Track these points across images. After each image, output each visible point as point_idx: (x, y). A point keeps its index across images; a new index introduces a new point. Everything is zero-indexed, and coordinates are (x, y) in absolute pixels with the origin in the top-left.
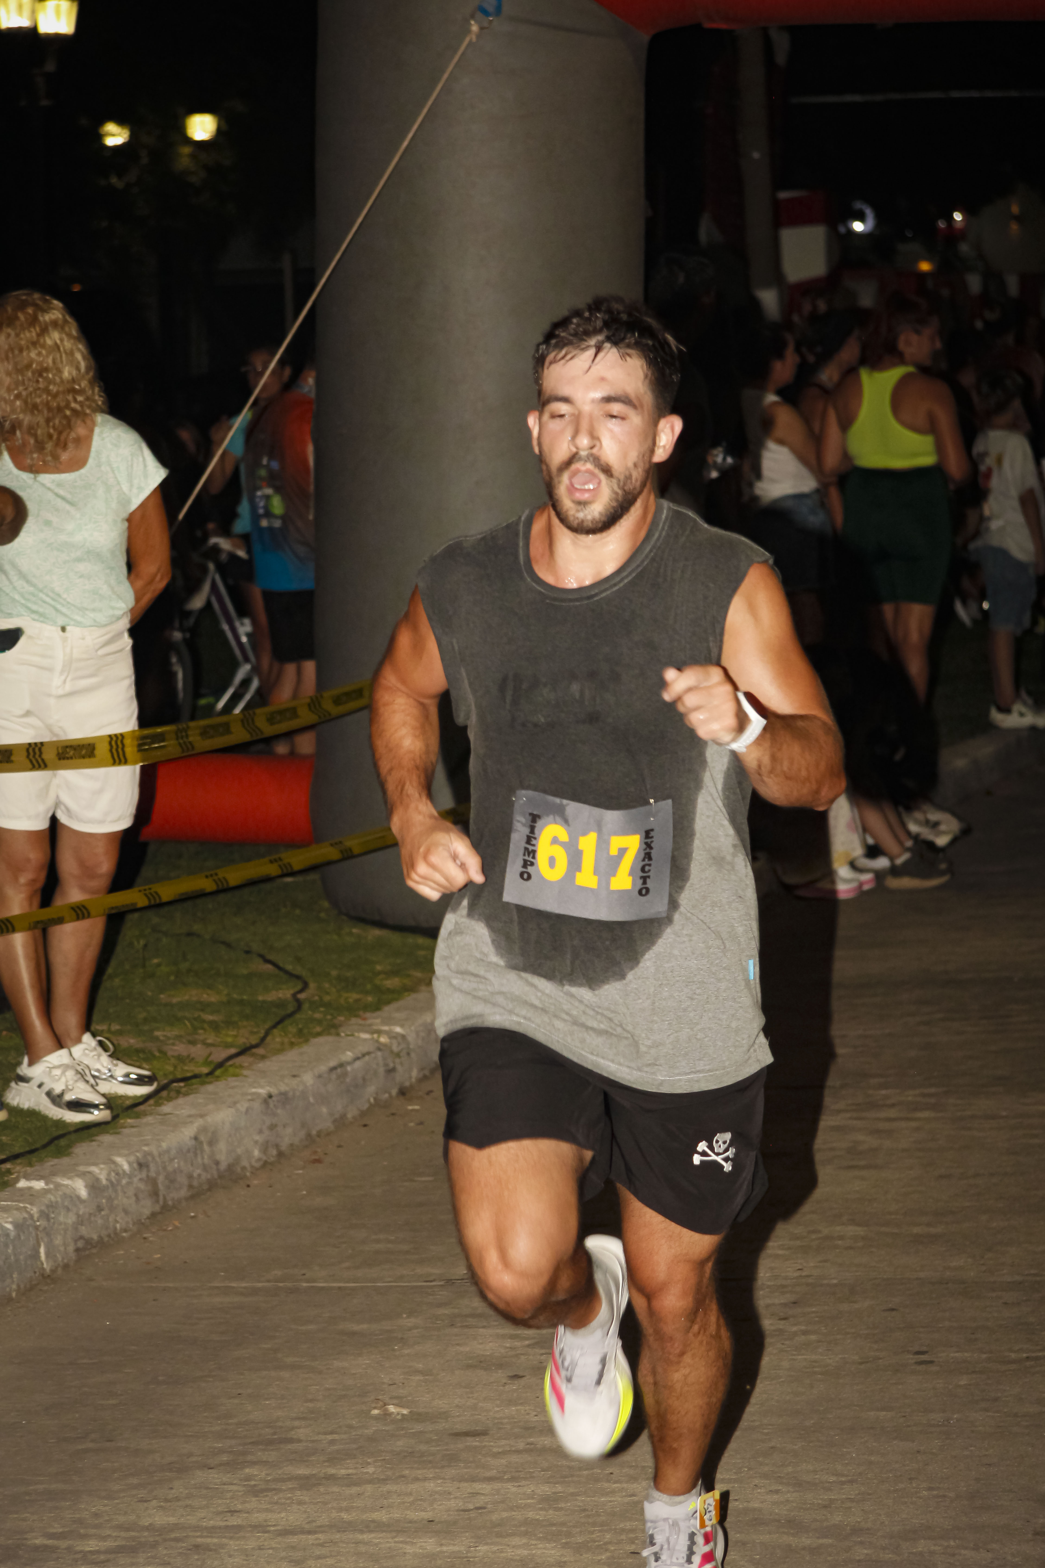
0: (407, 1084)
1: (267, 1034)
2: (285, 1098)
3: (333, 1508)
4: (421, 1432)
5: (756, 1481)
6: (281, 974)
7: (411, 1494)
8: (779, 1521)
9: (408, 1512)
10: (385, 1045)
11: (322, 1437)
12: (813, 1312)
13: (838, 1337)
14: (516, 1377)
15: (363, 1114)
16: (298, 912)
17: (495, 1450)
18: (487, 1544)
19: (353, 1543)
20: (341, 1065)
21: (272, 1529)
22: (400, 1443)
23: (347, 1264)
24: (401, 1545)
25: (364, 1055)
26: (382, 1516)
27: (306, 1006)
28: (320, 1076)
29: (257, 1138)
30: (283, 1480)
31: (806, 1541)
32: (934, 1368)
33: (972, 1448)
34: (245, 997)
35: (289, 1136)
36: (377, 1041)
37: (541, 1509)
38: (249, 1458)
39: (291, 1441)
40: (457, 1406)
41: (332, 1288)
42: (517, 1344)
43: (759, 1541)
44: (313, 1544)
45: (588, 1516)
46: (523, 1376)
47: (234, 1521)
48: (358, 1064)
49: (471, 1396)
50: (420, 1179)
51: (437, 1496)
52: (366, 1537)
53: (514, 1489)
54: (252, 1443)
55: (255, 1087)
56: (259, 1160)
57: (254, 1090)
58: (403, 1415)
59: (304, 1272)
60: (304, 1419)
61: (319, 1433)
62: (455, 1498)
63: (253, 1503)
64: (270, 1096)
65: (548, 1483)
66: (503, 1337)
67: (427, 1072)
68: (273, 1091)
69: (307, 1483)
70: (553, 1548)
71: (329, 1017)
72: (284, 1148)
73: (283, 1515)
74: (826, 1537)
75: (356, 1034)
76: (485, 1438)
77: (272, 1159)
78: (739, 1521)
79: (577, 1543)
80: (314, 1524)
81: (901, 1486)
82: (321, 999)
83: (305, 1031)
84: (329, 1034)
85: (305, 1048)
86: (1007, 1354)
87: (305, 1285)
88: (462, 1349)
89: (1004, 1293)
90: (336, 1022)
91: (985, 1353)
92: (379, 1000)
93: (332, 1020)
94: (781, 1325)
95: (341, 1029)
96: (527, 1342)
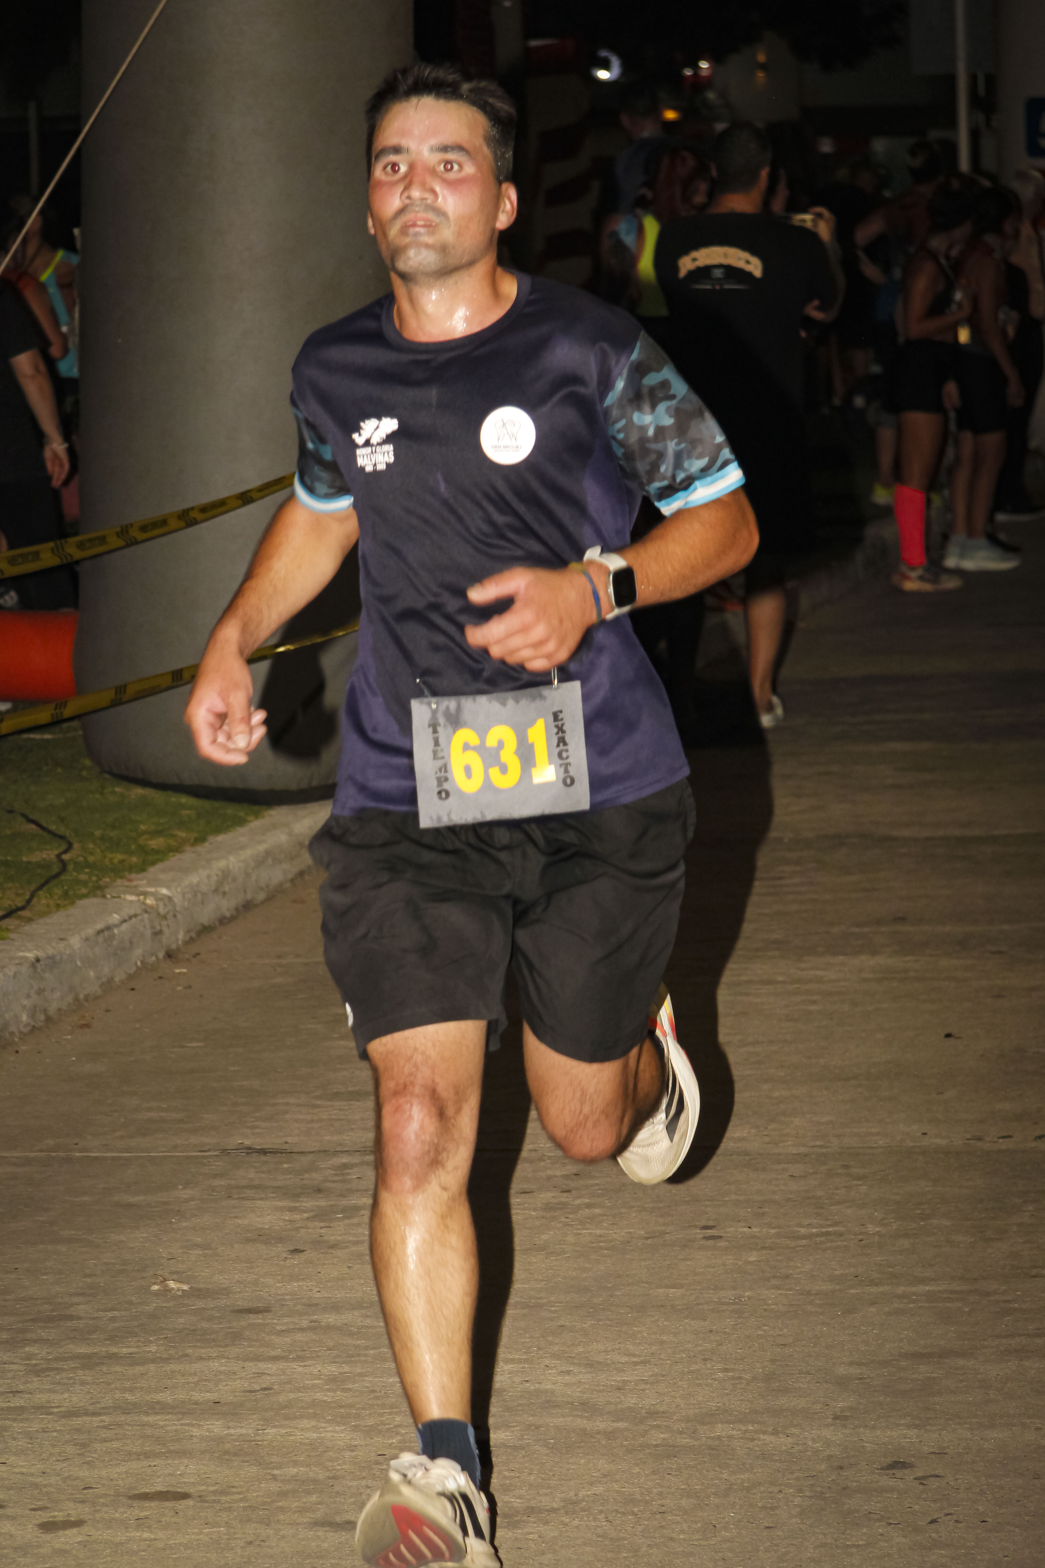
0: (174, 946)
1: (32, 895)
2: (53, 962)
3: (116, 1388)
4: (203, 1309)
5: (547, 1362)
6: (45, 834)
7: (195, 1374)
8: (572, 1403)
9: (194, 1393)
10: (151, 907)
11: (102, 1314)
12: (597, 1184)
13: (623, 1210)
14: (296, 1251)
15: (131, 977)
16: (59, 770)
17: (278, 1328)
18: (275, 1427)
19: (138, 1426)
20: (108, 928)
21: (55, 1410)
22: (182, 1320)
23: (120, 1133)
24: (187, 1428)
25: (130, 918)
26: (166, 1397)
27: (70, 867)
28: (87, 939)
29: (25, 1002)
30: (65, 1359)
31: (600, 1424)
32: (722, 1244)
33: (765, 1328)
34: (9, 858)
35: (57, 1001)
36: (144, 903)
37: (329, 1390)
38: (29, 1336)
39: (70, 1318)
40: (238, 1282)
41: (105, 1158)
42: (297, 1217)
43: (553, 1424)
44: (98, 1427)
45: (377, 1398)
46: (303, 1251)
47: (17, 1402)
48: (125, 927)
49: (251, 1271)
50: (190, 1045)
51: (222, 1377)
52: (151, 1419)
53: (300, 1369)
54: (33, 1320)
55: (23, 951)
56: (28, 1025)
57: (21, 954)
58: (183, 1291)
59: (75, 1141)
60: (83, 1294)
61: (98, 1310)
62: (241, 1378)
63: (35, 1383)
64: (38, 960)
65: (335, 1362)
66: (281, 1209)
67: (193, 935)
68: (41, 954)
69: (89, 1362)
70: (342, 1431)
71: (94, 878)
72: (51, 1012)
73: (66, 1395)
74: (621, 1420)
75: (123, 896)
76: (268, 1316)
77: (40, 1024)
78: (532, 1403)
79: (366, 1426)
80: (98, 1406)
81: (694, 1367)
82: (86, 860)
83: (71, 893)
84: (95, 896)
85: (72, 910)
86: (797, 1229)
87: (77, 1154)
88: (239, 1221)
89: (790, 1165)
90: (102, 883)
91: (774, 1228)
92: (144, 860)
93: (97, 881)
94: (564, 1198)
95: (107, 891)
96: (306, 1215)
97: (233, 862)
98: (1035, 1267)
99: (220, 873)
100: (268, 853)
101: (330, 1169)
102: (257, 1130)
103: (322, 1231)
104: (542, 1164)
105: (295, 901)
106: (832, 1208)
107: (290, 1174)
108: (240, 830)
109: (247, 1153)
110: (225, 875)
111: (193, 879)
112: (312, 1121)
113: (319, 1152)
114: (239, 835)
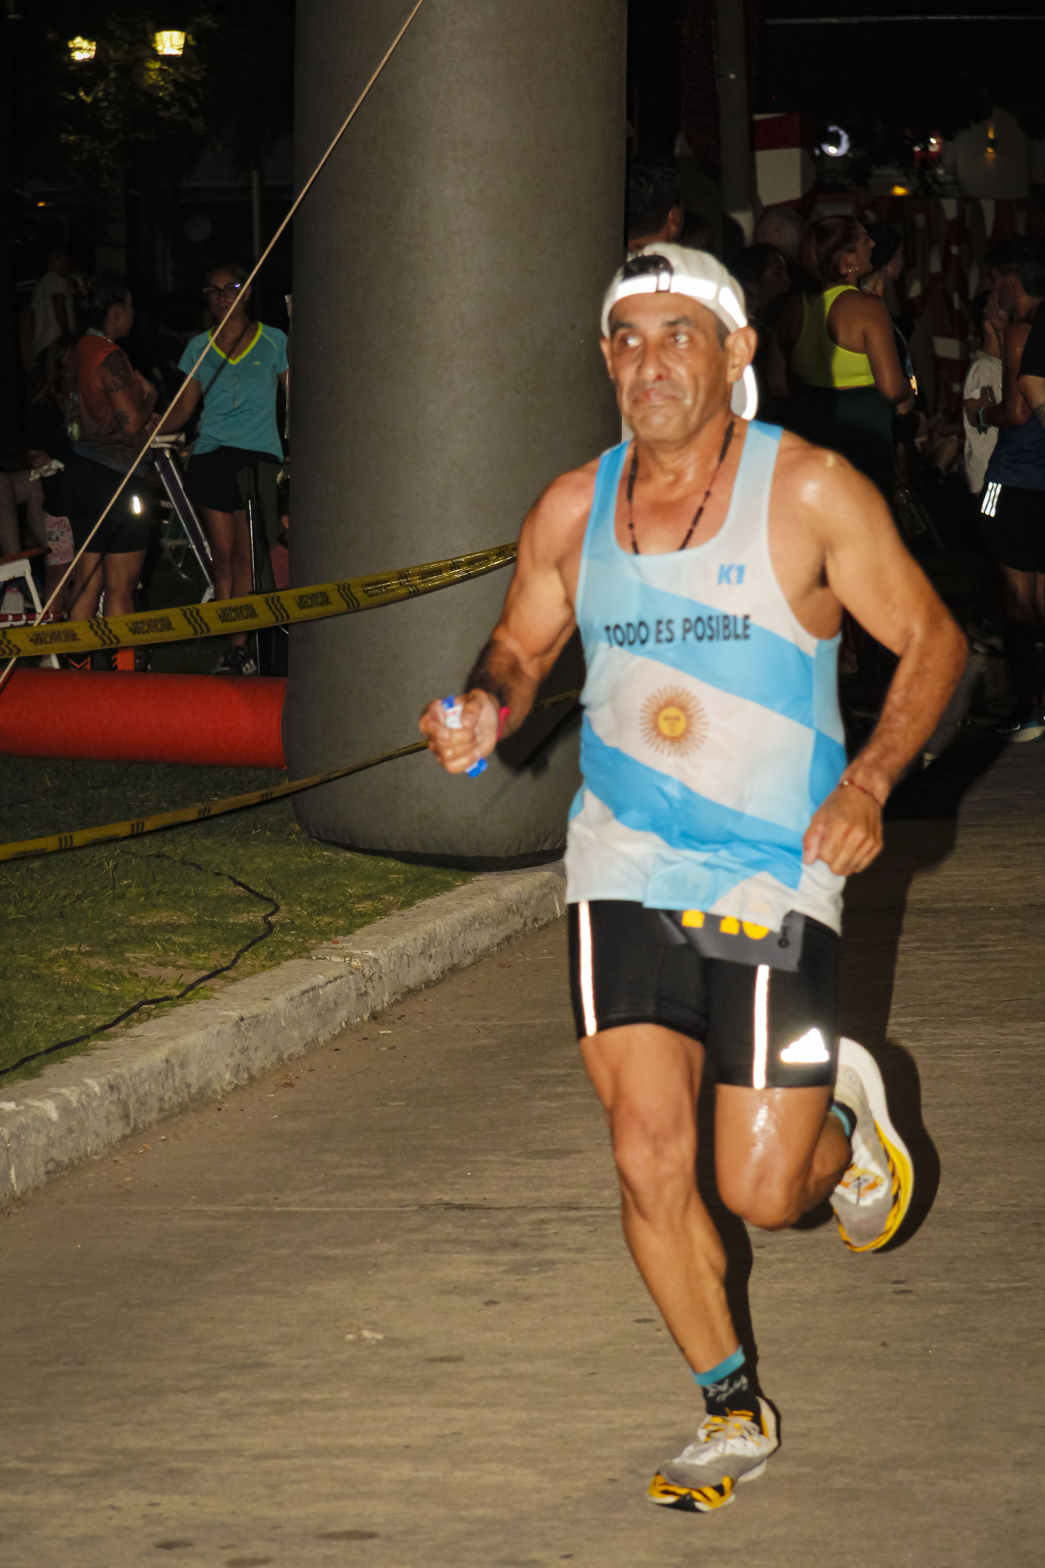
0: (379, 1008)
1: (238, 956)
2: (257, 1021)
3: (308, 1433)
4: (396, 1357)
6: (253, 896)
7: (386, 1419)
9: (384, 1438)
10: (357, 969)
11: (296, 1362)
12: (791, 1239)
13: (816, 1265)
14: (492, 1303)
15: (335, 1038)
16: (268, 834)
17: (471, 1376)
18: (463, 1470)
19: (328, 1468)
20: (313, 989)
21: (247, 1453)
22: (375, 1368)
23: (320, 1188)
24: (377, 1471)
26: (357, 1441)
27: (277, 929)
28: (291, 999)
30: (257, 1405)
32: (912, 1298)
33: (951, 1378)
34: (216, 920)
35: (260, 1060)
36: (350, 965)
37: (518, 1435)
38: (224, 1382)
39: (265, 1365)
40: (432, 1332)
41: (305, 1213)
42: (493, 1270)
44: (289, 1469)
45: (565, 1443)
46: (498, 1303)
47: (209, 1445)
48: (330, 987)
49: (446, 1321)
50: (393, 1104)
51: (412, 1422)
52: (341, 1462)
53: (490, 1416)
54: (226, 1367)
55: (226, 1010)
56: (230, 1083)
57: (225, 1013)
58: (378, 1340)
59: (276, 1195)
60: (278, 1343)
61: (293, 1358)
62: (431, 1423)
63: (228, 1427)
64: (242, 1019)
65: (525, 1409)
66: (477, 1262)
67: (399, 997)
68: (245, 1013)
69: (281, 1408)
70: (530, 1475)
71: (301, 940)
72: (255, 1072)
73: (258, 1439)
75: (328, 957)
76: (461, 1364)
77: (244, 1083)
79: (554, 1470)
80: (290, 1449)
81: (880, 1415)
82: (292, 922)
83: (277, 954)
84: (301, 957)
85: (276, 971)
86: (985, 1284)
87: (277, 1209)
88: (436, 1274)
89: (982, 1223)
90: (307, 945)
91: (963, 1283)
92: (351, 923)
93: (303, 943)
94: (758, 1253)
95: (313, 952)
96: (502, 1268)
97: (439, 926)
99: (426, 937)
100: (475, 917)
101: (527, 1224)
102: (457, 1187)
103: (518, 1284)
105: (501, 965)
106: (1022, 1264)
107: (488, 1228)
108: (448, 894)
109: (446, 1209)
110: (432, 938)
111: (400, 941)
112: (512, 1178)
113: (517, 1208)
114: (447, 899)
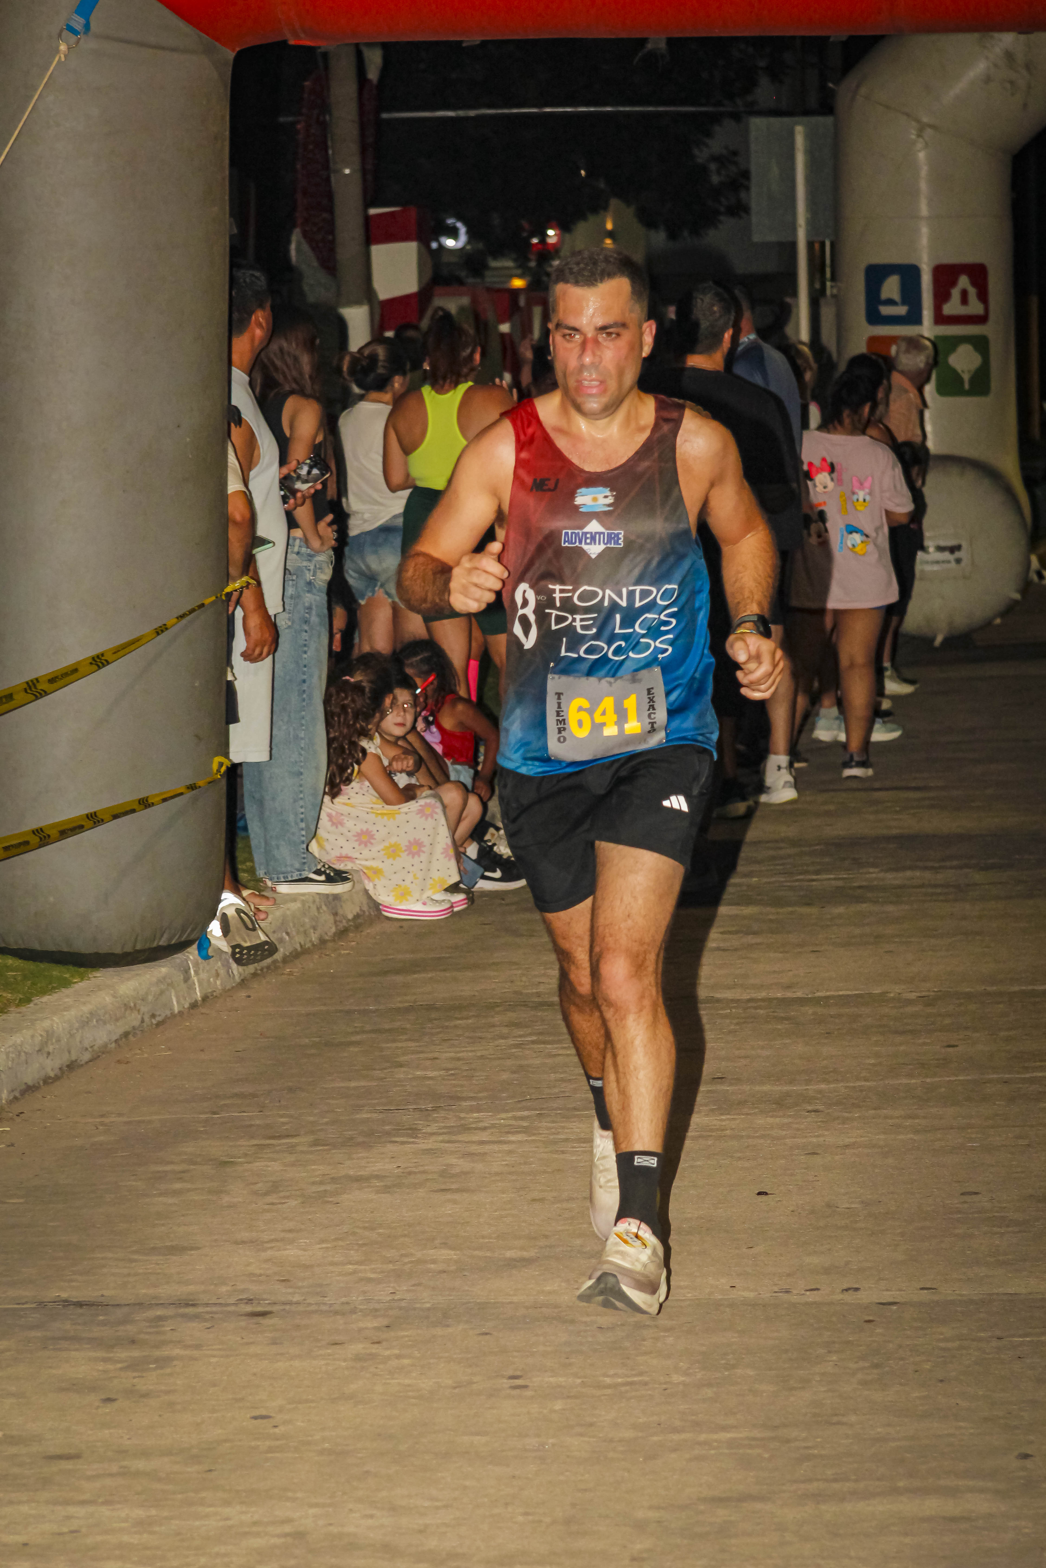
4: (15, 1455)
5: (351, 1506)
8: (374, 1546)
12: (407, 1336)
13: (432, 1361)
14: (109, 1400)
17: (88, 1473)
32: (529, 1393)
33: (567, 1473)
37: (135, 1533)
40: (50, 1429)
42: (110, 1367)
45: (182, 1540)
46: (115, 1400)
49: (64, 1418)
50: (11, 1201)
51: (31, 1520)
53: (108, 1513)
62: (50, 1521)
65: (142, 1506)
66: (95, 1360)
67: (17, 1094)
76: (78, 1462)
81: (496, 1511)
86: (601, 1379)
88: (54, 1371)
89: (599, 1317)
91: (579, 1378)
94: (374, 1349)
96: (119, 1365)
97: (57, 1023)
98: (836, 1415)
99: (44, 1034)
100: (92, 1014)
101: (144, 1320)
102: (74, 1284)
103: (136, 1381)
104: (354, 1316)
105: (119, 1062)
106: (639, 1358)
107: (105, 1325)
108: (65, 991)
109: (64, 1306)
110: (49, 1035)
111: (17, 1039)
112: (129, 1275)
113: (135, 1304)
114: (64, 996)
